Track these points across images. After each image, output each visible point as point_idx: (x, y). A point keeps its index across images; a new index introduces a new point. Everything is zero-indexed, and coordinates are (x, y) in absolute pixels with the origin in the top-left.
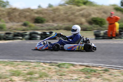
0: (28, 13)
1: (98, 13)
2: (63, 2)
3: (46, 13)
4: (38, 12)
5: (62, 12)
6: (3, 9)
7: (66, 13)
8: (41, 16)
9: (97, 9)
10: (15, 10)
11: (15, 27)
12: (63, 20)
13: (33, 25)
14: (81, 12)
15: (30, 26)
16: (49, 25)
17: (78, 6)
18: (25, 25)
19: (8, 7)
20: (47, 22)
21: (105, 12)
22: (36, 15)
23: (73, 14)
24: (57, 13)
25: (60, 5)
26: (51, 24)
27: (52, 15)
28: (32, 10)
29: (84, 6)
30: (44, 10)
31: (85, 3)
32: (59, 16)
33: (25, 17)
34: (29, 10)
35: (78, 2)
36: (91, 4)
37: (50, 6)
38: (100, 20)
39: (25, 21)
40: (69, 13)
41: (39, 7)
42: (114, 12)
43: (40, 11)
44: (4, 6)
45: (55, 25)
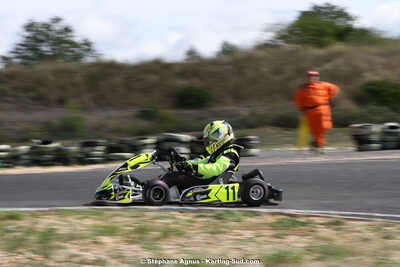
0: (153, 78)
1: (386, 66)
2: (268, 36)
7: (277, 72)
8: (196, 83)
9: (380, 55)
11: (113, 123)
12: (268, 95)
13: (173, 114)
14: (328, 66)
15: (162, 120)
16: (223, 111)
17: (320, 45)
18: (146, 115)
20: (218, 102)
22: (181, 83)
23: (300, 72)
24: (249, 73)
26: (230, 108)
27: (234, 80)
28: (168, 66)
29: (339, 47)
31: (341, 36)
32: (254, 81)
33: (146, 91)
34: (157, 67)
35: (321, 33)
36: (365, 36)
38: (393, 91)
39: (145, 102)
40: (289, 70)
41: (191, 53)
43: (194, 66)
44: (78, 57)
45: (244, 111)
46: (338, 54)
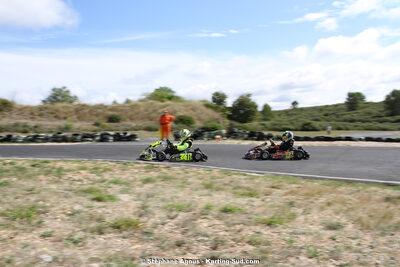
0: (100, 111)
1: (186, 110)
2: (144, 97)
3: (122, 110)
4: (112, 109)
5: (142, 109)
6: (69, 105)
7: (146, 110)
8: (116, 113)
9: (183, 106)
10: (84, 105)
11: (84, 127)
12: (142, 119)
13: (107, 124)
15: (103, 127)
16: (126, 124)
17: (162, 101)
18: (97, 124)
19: (76, 103)
20: (125, 120)
21: (193, 110)
22: (111, 113)
23: (155, 111)
24: (136, 111)
25: (141, 101)
26: (128, 123)
27: (130, 113)
28: (106, 107)
29: (169, 102)
30: (120, 106)
31: (170, 98)
32: (137, 113)
33: (97, 115)
34: (101, 107)
35: (163, 97)
36: (178, 99)
37: (128, 101)
38: (187, 119)
39: (96, 120)
40: (150, 110)
41: (115, 102)
42: (204, 108)
43: (115, 107)
44: (71, 102)
45: (134, 124)
46: (168, 105)
